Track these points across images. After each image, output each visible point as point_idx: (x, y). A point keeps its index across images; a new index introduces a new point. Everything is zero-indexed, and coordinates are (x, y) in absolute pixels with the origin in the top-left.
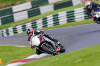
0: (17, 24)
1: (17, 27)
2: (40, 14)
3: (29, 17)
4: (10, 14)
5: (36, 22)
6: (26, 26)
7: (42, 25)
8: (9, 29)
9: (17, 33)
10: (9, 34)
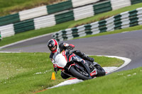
0: (79, 23)
1: (78, 28)
2: (111, 10)
3: (96, 14)
4: (69, 9)
5: (106, 22)
6: (91, 26)
7: (114, 26)
8: (66, 30)
9: (78, 36)
10: (67, 38)
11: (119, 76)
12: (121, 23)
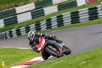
0: (21, 25)
1: (20, 28)
2: (44, 15)
3: (33, 18)
4: (14, 15)
5: (40, 24)
6: (30, 27)
7: (46, 27)
8: (12, 30)
9: (21, 34)
10: (13, 36)
11: (50, 63)
12: (51, 24)
